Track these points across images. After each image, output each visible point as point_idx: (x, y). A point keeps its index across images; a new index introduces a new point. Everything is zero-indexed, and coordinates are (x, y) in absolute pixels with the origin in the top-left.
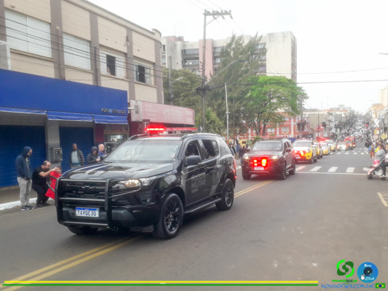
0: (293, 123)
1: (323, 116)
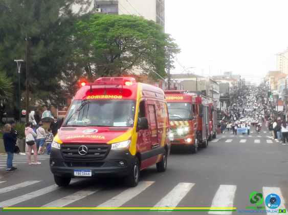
1: (202, 83)
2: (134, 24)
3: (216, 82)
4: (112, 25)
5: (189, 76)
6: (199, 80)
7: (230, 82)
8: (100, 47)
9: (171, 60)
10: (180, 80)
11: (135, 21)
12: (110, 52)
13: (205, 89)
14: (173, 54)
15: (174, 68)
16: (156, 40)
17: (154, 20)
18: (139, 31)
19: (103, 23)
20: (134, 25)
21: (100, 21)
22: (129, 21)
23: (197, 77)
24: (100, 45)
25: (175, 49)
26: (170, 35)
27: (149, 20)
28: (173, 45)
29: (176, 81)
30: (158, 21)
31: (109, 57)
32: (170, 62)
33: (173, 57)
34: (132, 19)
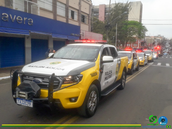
0: (139, 42)
3: (156, 39)
7: (160, 39)
34: (134, 22)
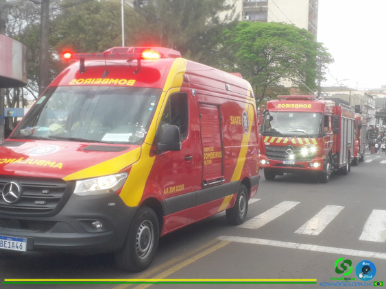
1: (356, 97)
2: (284, 32)
3: (371, 97)
4: (260, 34)
5: (342, 89)
6: (353, 93)
8: (246, 58)
9: (322, 71)
10: (331, 94)
11: (284, 30)
12: (257, 63)
13: (359, 104)
14: (326, 65)
15: (326, 80)
16: (308, 49)
17: (306, 28)
18: (289, 40)
19: (249, 32)
20: (284, 34)
21: (247, 29)
22: (278, 29)
23: (350, 90)
24: (246, 55)
25: (327, 59)
26: (322, 43)
27: (301, 28)
28: (325, 54)
29: (327, 94)
30: (310, 29)
31: (255, 68)
32: (322, 73)
33: (326, 68)
34: (282, 27)
